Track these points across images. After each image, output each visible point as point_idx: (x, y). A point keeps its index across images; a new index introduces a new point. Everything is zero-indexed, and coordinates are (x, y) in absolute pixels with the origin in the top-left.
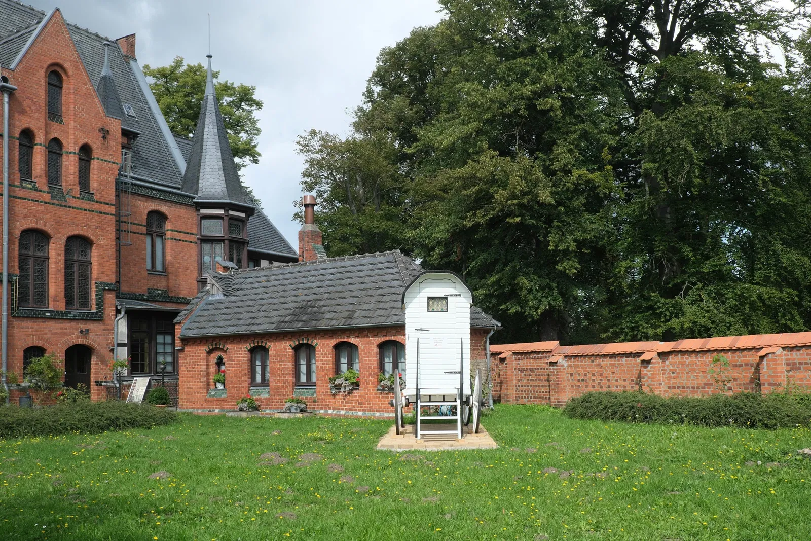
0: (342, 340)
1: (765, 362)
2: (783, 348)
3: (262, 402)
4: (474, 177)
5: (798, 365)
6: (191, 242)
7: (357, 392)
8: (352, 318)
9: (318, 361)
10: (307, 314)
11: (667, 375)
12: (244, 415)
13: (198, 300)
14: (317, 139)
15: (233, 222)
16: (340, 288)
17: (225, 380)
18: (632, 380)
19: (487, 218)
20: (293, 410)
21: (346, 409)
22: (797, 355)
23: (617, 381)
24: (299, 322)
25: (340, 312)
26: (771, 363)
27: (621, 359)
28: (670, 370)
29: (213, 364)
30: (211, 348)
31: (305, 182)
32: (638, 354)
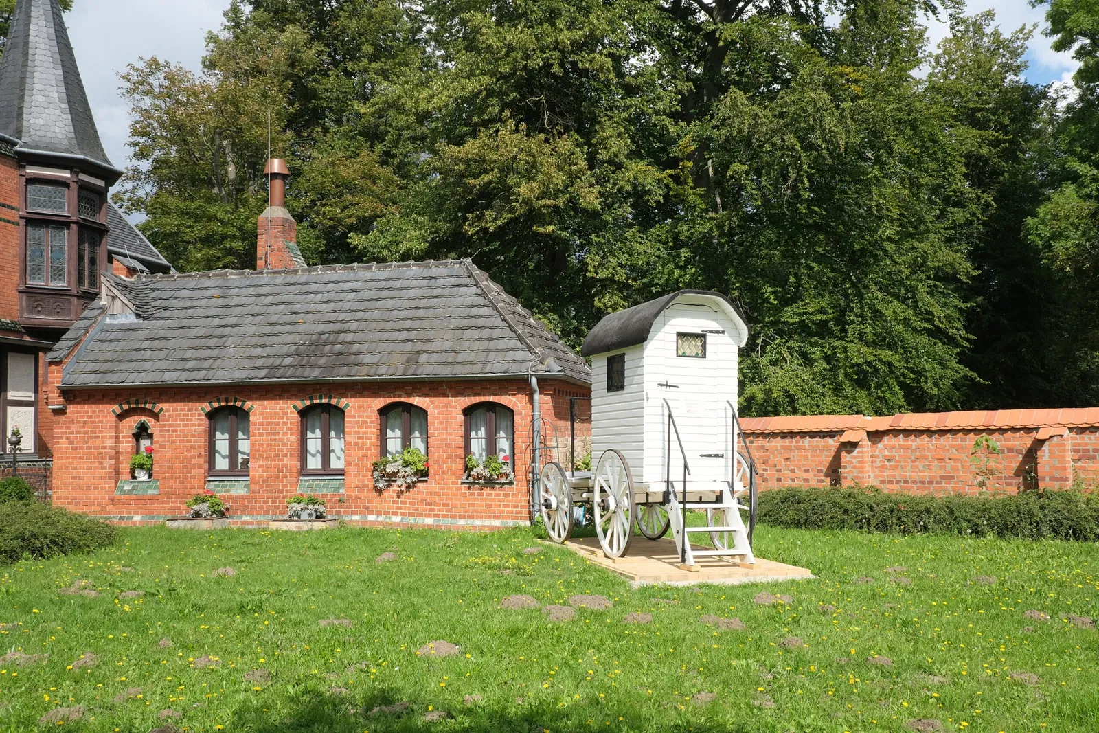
0: (397, 400)
1: (1046, 447)
2: (1069, 428)
3: (235, 502)
4: (481, 160)
5: (1091, 453)
6: (9, 222)
7: (424, 485)
8: (416, 363)
9: (350, 433)
10: (325, 355)
11: (878, 464)
12: (204, 525)
13: (89, 322)
14: (161, 75)
15: (84, 193)
16: (376, 314)
17: (152, 465)
18: (820, 471)
19: (499, 223)
20: (304, 516)
21: (402, 514)
22: (1090, 439)
23: (793, 471)
24: (314, 367)
25: (390, 353)
26: (1056, 449)
27: (801, 440)
28: (885, 457)
29: (128, 437)
30: (125, 407)
31: (137, 144)
32: (832, 434)
